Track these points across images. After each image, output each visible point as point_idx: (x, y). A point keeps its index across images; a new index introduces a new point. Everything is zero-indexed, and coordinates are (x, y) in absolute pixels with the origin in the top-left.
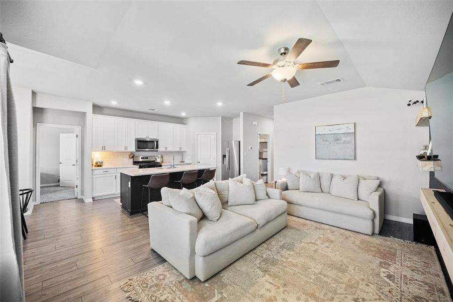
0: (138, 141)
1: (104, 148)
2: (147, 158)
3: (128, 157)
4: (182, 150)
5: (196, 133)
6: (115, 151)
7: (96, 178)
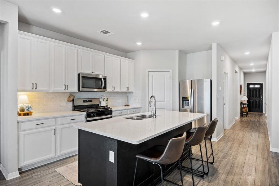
0: (83, 77)
1: (34, 86)
2: (90, 101)
3: (66, 99)
4: (130, 90)
5: (147, 70)
6: (51, 91)
7: (24, 135)
